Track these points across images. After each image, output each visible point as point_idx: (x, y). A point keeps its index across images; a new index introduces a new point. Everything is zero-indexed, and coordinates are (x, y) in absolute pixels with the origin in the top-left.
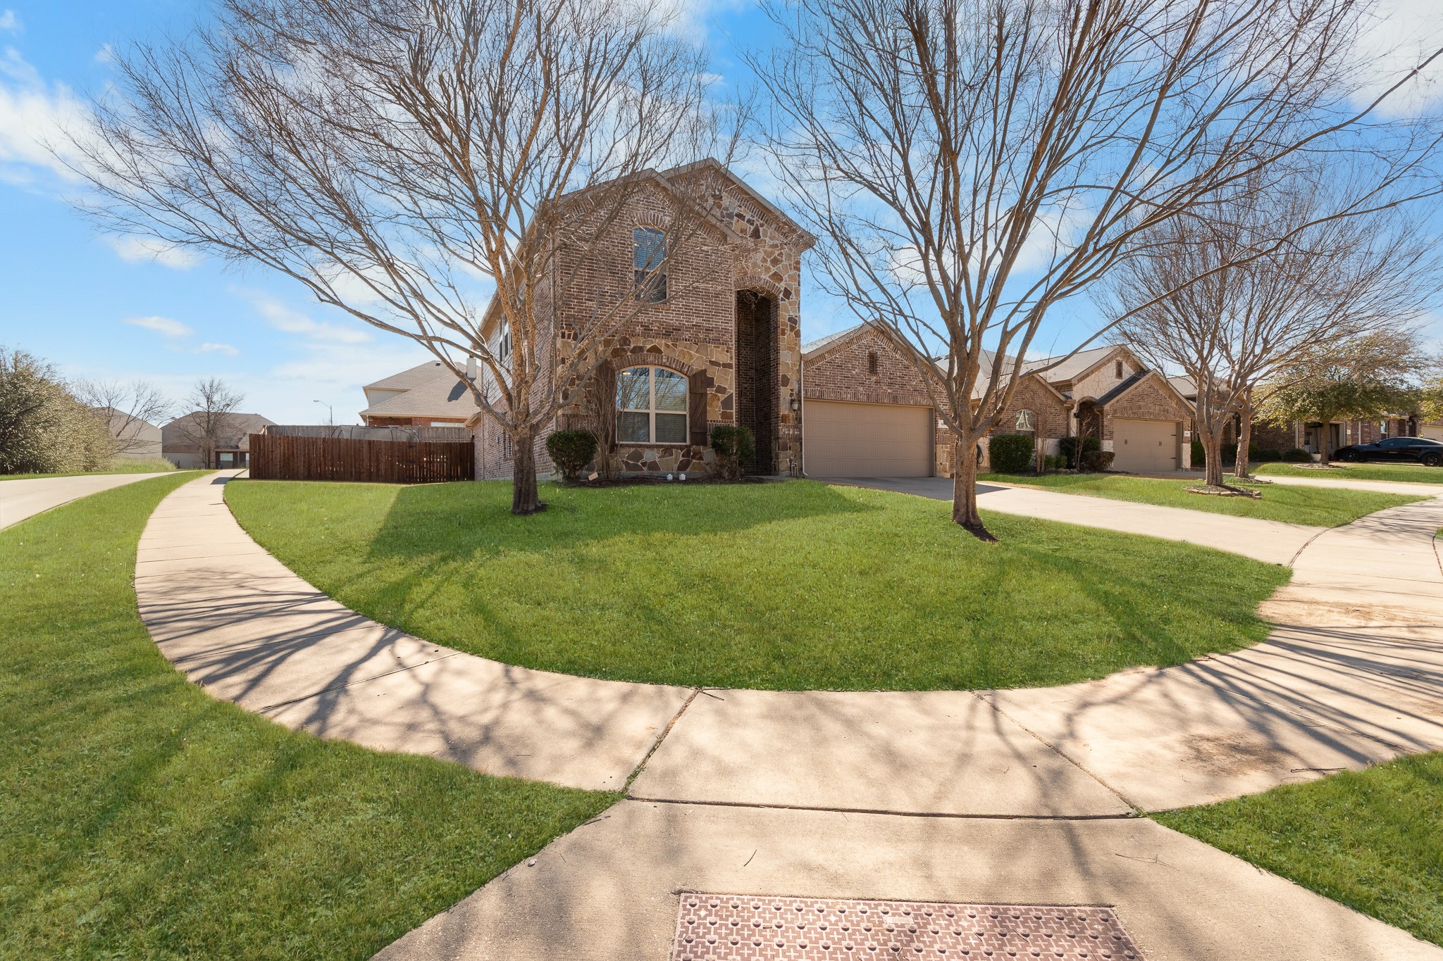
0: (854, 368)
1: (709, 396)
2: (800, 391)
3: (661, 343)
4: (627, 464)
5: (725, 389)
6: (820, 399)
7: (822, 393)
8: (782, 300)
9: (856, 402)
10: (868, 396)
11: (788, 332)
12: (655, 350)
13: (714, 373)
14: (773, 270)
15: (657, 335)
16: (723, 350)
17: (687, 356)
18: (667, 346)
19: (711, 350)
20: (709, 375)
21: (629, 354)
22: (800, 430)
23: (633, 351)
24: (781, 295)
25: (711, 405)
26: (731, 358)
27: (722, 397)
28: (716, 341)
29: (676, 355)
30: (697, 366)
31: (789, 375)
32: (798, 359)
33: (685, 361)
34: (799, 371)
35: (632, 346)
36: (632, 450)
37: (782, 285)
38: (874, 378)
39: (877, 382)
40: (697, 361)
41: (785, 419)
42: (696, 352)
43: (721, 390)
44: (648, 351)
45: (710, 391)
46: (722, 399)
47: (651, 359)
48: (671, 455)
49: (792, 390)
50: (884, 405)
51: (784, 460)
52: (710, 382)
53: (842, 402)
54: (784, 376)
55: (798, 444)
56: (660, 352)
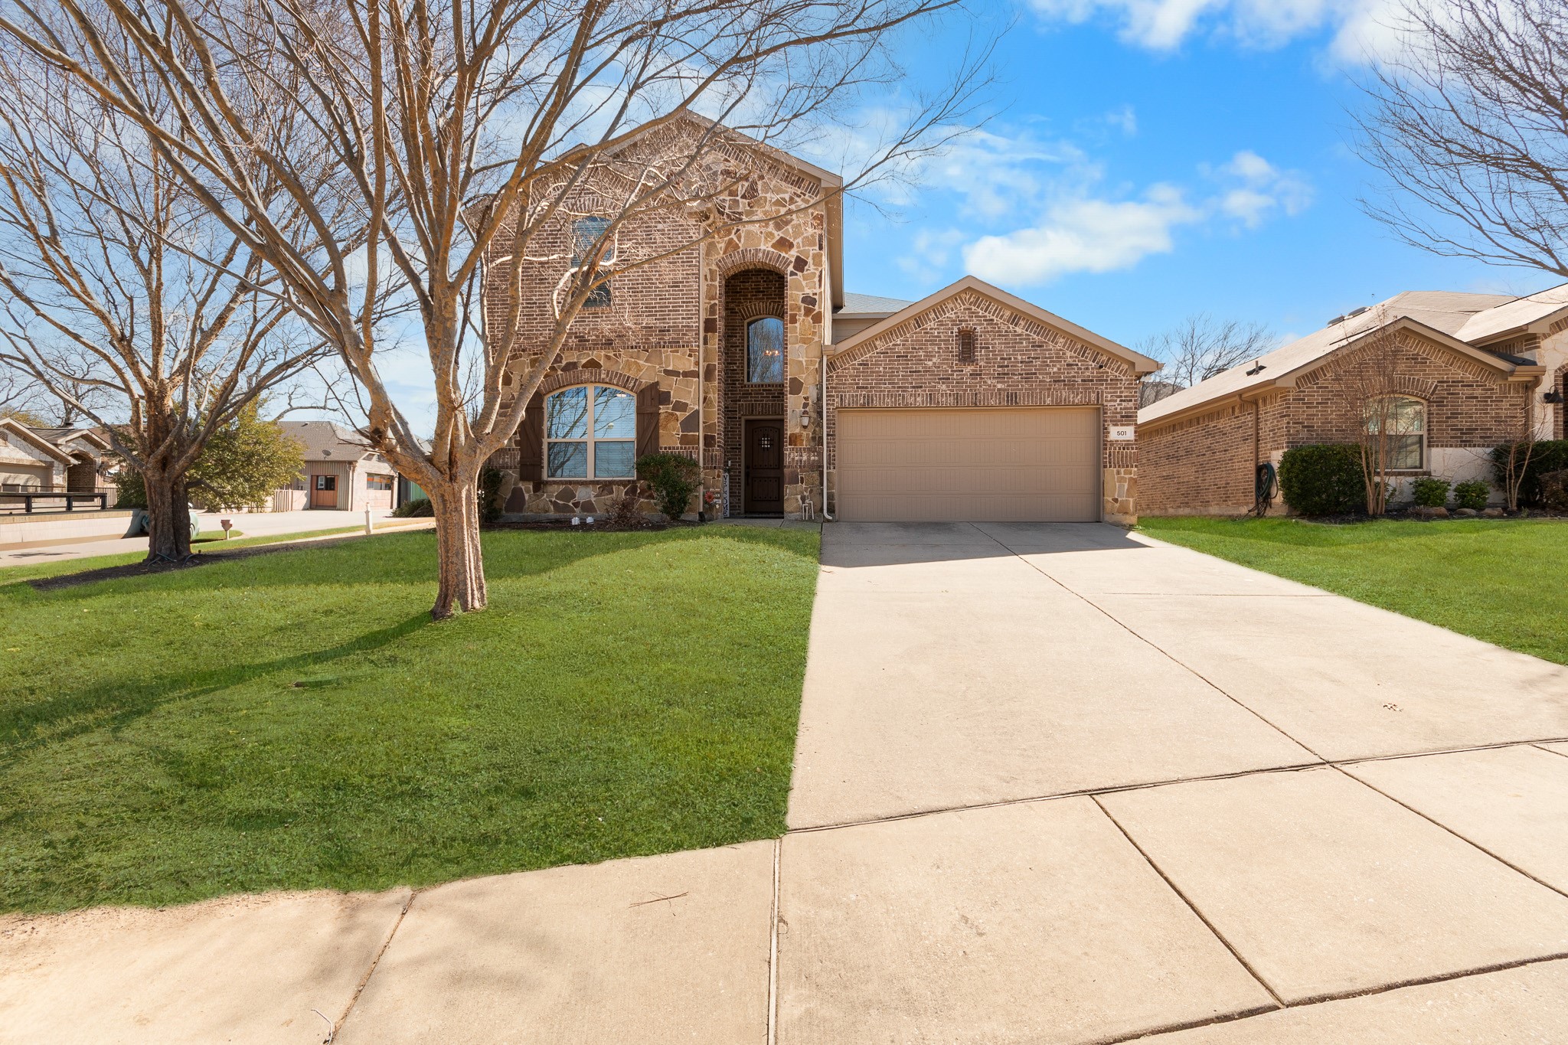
0: (929, 357)
1: (662, 417)
2: (820, 399)
3: (599, 355)
4: (555, 504)
5: (686, 405)
6: (867, 407)
7: (869, 399)
8: (792, 274)
9: (933, 406)
10: (957, 397)
11: (801, 318)
12: (593, 364)
13: (669, 385)
14: (778, 235)
15: (595, 346)
16: (684, 354)
17: (634, 367)
18: (608, 358)
19: (667, 357)
20: (663, 388)
21: (559, 372)
22: (821, 455)
23: (565, 369)
24: (791, 268)
25: (665, 427)
26: (697, 363)
27: (681, 416)
28: (675, 344)
29: (620, 367)
30: (646, 380)
31: (802, 378)
32: (817, 353)
33: (631, 374)
34: (819, 371)
35: (564, 363)
36: (562, 487)
37: (793, 253)
38: (968, 369)
39: (973, 375)
40: (647, 372)
41: (794, 439)
42: (646, 361)
43: (681, 406)
44: (583, 366)
45: (663, 409)
46: (681, 419)
47: (586, 376)
48: (612, 492)
49: (806, 399)
50: (990, 408)
51: (794, 497)
52: (665, 398)
53: (908, 409)
54: (794, 380)
55: (816, 475)
56: (598, 366)
